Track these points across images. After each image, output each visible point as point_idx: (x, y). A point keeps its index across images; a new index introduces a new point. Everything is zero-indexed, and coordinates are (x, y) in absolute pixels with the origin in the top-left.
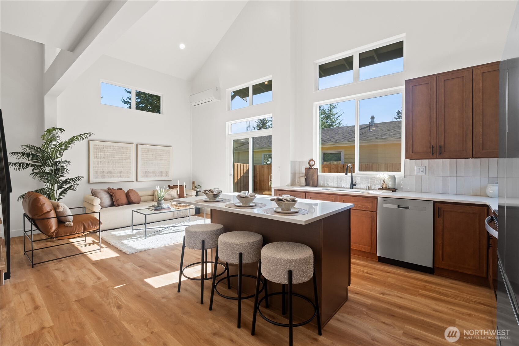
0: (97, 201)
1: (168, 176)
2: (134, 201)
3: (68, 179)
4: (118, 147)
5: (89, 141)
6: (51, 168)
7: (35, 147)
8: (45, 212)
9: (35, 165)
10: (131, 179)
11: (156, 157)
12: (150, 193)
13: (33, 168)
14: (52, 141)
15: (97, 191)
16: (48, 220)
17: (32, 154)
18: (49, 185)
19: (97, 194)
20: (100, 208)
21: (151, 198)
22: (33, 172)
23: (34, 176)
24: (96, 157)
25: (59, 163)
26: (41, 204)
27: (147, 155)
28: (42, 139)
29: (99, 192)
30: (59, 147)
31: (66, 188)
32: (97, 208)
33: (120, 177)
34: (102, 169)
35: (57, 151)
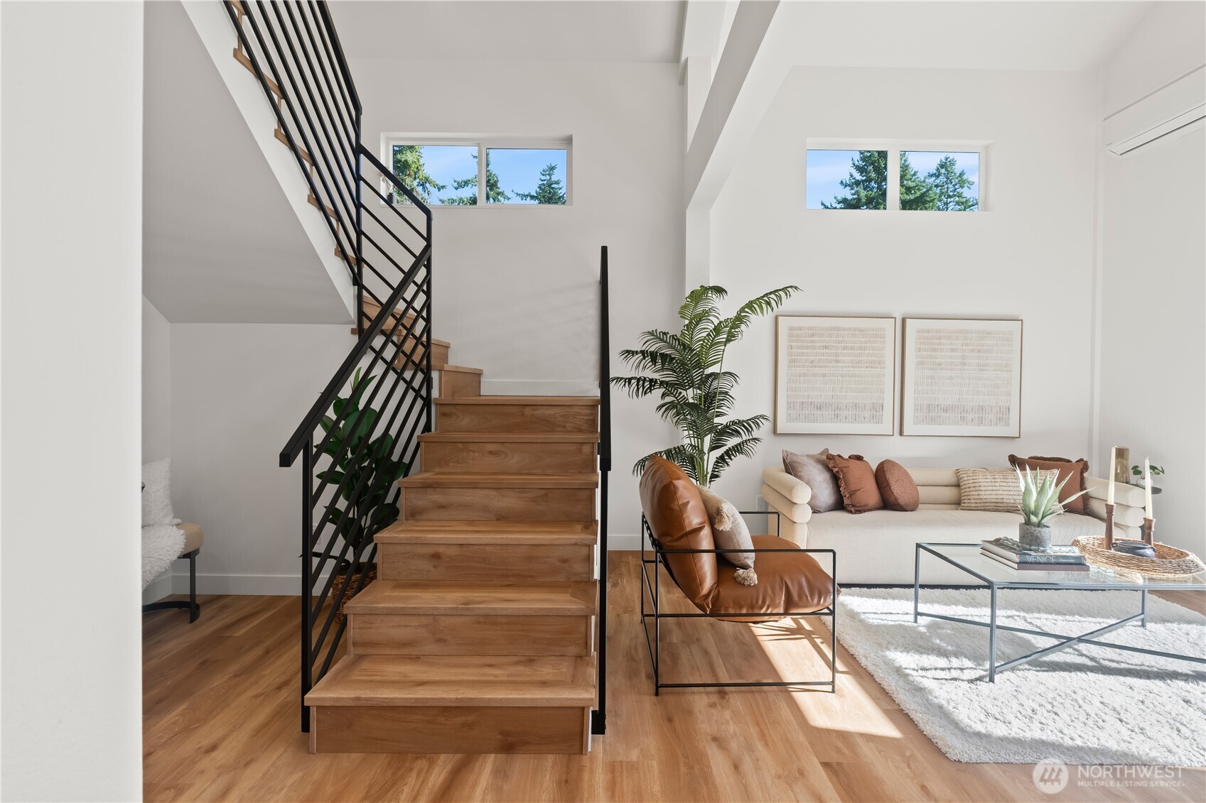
0: (803, 495)
1: (1007, 424)
2: (902, 501)
3: (734, 423)
4: (850, 329)
5: (776, 318)
6: (699, 392)
7: (668, 336)
8: (688, 530)
9: (667, 383)
10: (887, 425)
11: (963, 357)
12: (948, 477)
13: (663, 390)
14: (700, 320)
15: (799, 460)
16: (696, 555)
17: (662, 355)
18: (694, 437)
19: (800, 469)
20: (811, 511)
21: (949, 493)
22: (663, 402)
23: (664, 412)
24: (794, 361)
25: (714, 379)
26: (680, 503)
27: (935, 350)
28: (681, 317)
29: (804, 465)
30: (715, 336)
31: (730, 448)
32: (803, 515)
33: (855, 419)
34: (808, 396)
35: (711, 346)
